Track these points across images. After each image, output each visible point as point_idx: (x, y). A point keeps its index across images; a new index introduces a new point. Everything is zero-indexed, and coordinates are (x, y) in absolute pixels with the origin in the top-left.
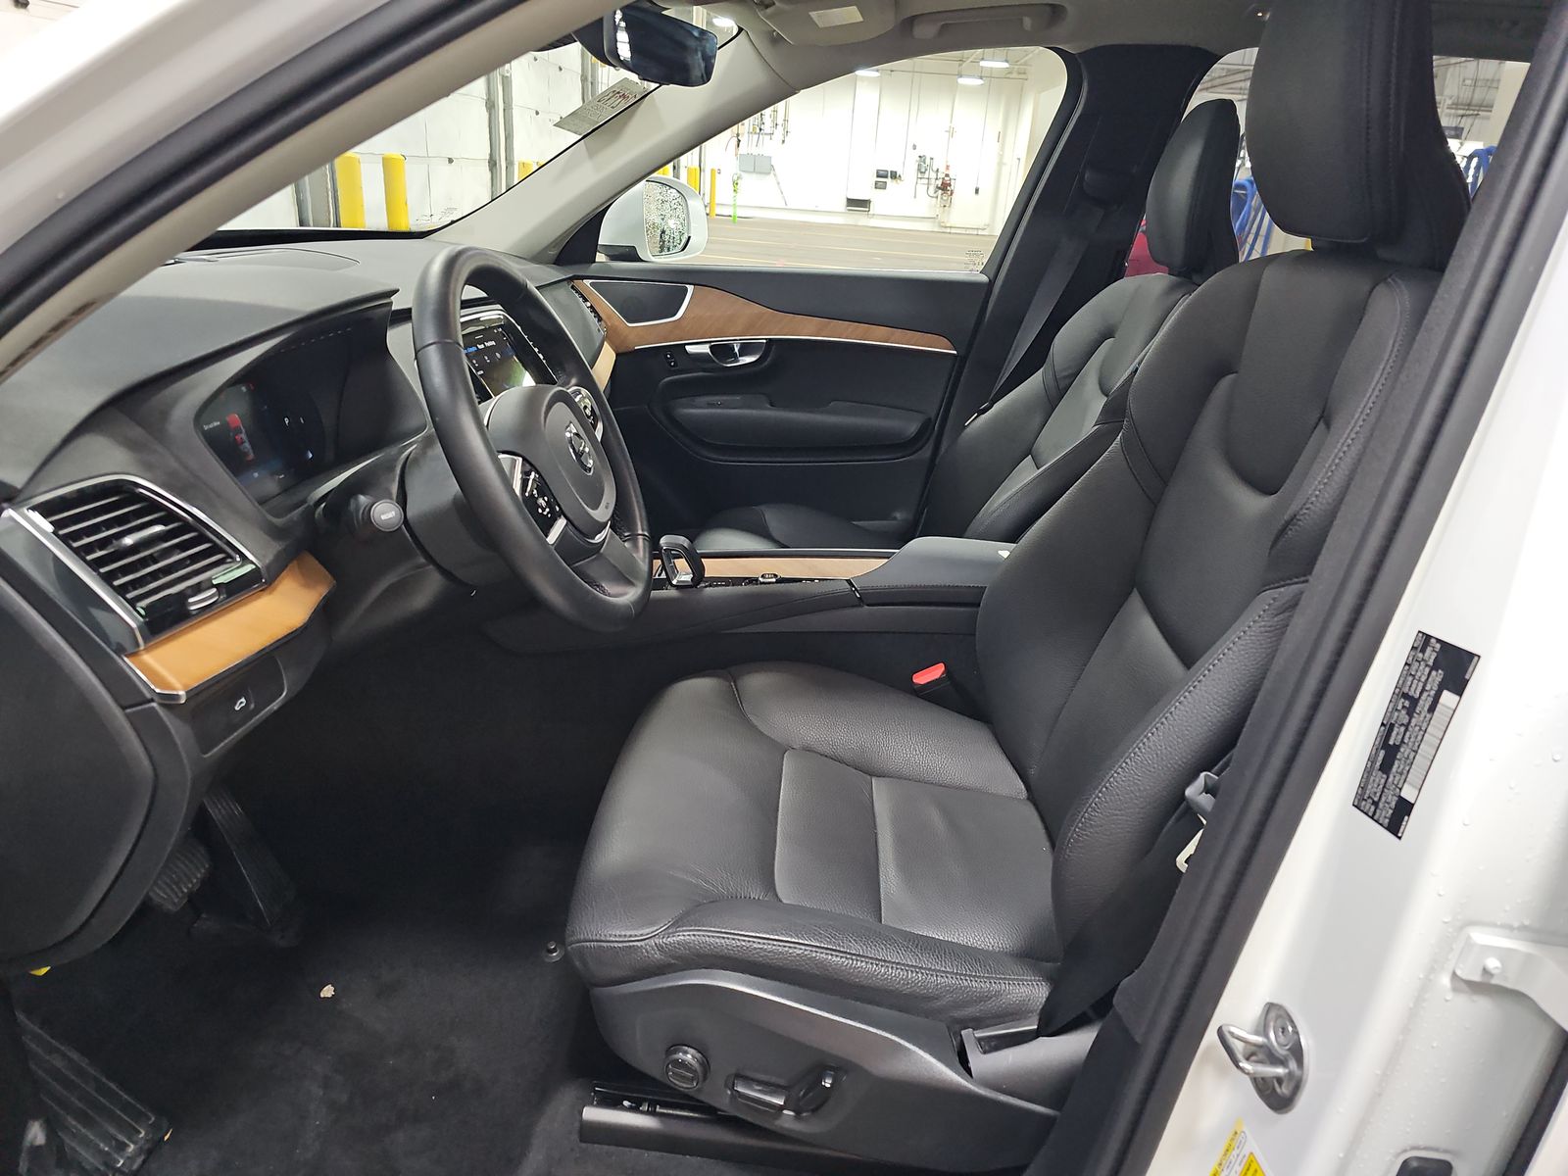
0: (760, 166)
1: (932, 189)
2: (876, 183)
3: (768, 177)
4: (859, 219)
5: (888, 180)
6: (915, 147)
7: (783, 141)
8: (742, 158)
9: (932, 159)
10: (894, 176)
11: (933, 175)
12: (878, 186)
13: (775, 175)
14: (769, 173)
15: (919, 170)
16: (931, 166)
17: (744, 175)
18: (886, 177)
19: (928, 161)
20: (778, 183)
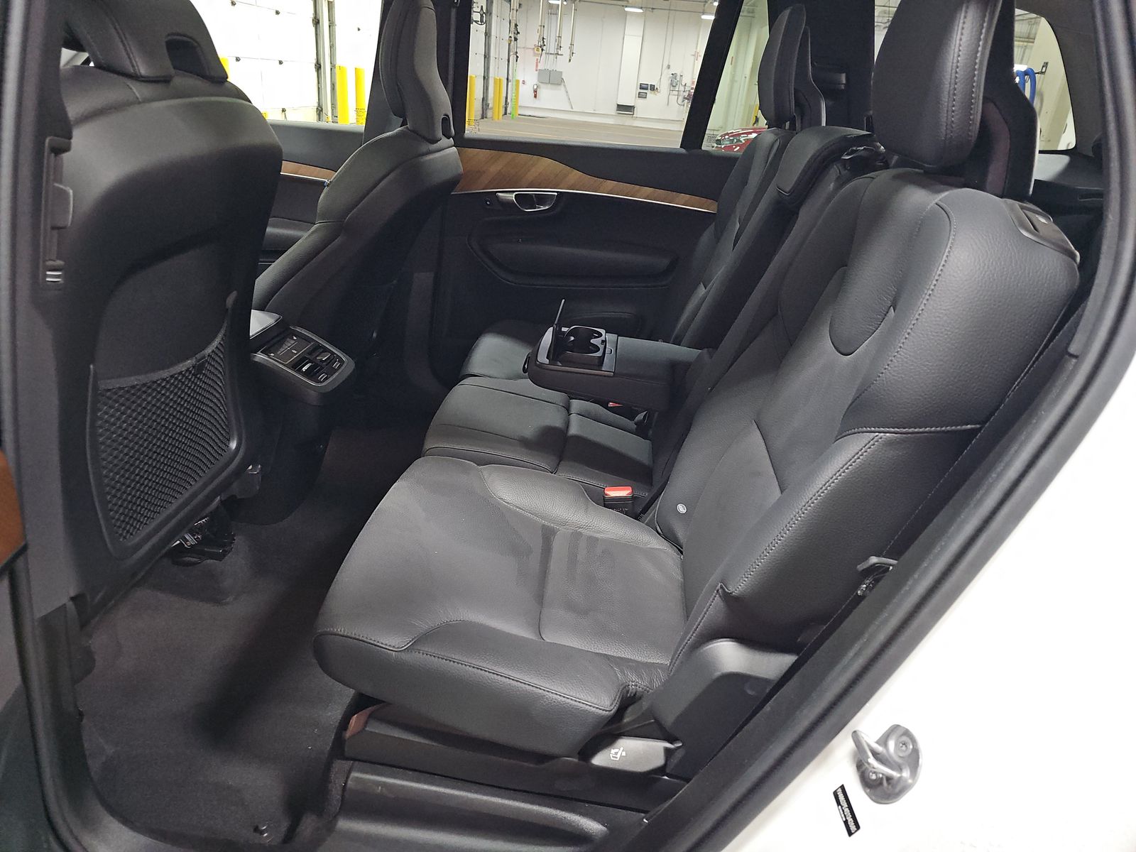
0: (553, 79)
1: (681, 99)
2: (639, 93)
3: (559, 87)
4: (626, 120)
5: (648, 92)
6: (669, 67)
7: (570, 60)
8: (541, 73)
9: (681, 76)
10: (653, 88)
11: (682, 88)
12: (640, 96)
13: (565, 86)
14: (560, 85)
15: (671, 84)
16: (681, 81)
17: (542, 85)
18: (647, 89)
19: (678, 79)
20: (567, 92)
